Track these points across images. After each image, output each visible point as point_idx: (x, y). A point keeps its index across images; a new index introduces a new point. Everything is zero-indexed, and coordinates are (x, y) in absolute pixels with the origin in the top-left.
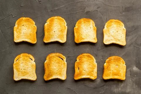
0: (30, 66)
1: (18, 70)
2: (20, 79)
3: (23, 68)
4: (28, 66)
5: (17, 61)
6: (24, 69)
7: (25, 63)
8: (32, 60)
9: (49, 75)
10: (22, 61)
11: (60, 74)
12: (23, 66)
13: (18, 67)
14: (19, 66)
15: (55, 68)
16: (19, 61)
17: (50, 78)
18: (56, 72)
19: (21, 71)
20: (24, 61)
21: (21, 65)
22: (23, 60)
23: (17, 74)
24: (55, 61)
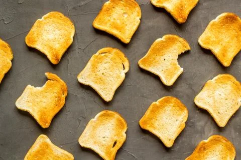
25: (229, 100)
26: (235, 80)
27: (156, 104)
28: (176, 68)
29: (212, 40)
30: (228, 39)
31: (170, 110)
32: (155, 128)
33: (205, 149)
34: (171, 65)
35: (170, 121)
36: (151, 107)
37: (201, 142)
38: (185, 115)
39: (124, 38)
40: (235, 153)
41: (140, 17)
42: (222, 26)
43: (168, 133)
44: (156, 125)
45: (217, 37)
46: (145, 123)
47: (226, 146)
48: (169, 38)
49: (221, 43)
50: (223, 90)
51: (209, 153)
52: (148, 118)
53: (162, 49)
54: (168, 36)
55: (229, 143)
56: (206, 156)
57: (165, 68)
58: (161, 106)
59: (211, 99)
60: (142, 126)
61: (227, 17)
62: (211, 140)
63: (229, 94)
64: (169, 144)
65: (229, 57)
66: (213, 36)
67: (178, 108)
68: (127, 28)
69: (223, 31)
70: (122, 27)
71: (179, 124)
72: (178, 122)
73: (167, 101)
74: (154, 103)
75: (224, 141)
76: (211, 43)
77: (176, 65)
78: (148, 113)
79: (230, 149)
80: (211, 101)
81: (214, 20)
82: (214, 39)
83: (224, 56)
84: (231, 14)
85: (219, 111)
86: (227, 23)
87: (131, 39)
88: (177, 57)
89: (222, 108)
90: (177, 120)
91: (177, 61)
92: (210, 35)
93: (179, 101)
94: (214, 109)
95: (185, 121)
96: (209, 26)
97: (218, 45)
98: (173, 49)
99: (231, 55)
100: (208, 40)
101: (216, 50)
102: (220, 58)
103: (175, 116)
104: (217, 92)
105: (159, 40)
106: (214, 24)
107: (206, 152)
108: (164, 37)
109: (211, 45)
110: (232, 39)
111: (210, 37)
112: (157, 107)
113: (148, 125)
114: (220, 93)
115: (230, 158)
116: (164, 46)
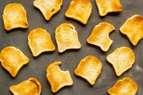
0: (72, 35)
1: (60, 41)
2: (65, 50)
3: (65, 38)
4: (70, 36)
5: (59, 32)
6: (67, 39)
7: (66, 33)
8: (73, 29)
9: (55, 86)
10: (63, 32)
11: (66, 81)
12: (65, 36)
13: (60, 39)
14: (62, 37)
15: (58, 77)
16: (60, 32)
17: (58, 89)
18: (61, 80)
19: (64, 41)
20: (65, 32)
21: (63, 35)
22: (64, 30)
23: (61, 45)
24: (56, 70)
25: (126, 62)
26: (132, 52)
27: (83, 61)
28: (108, 41)
29: (127, 29)
30: (137, 30)
31: (92, 64)
32: (83, 74)
33: (120, 85)
34: (106, 40)
35: (92, 70)
36: (80, 63)
37: (118, 81)
38: (100, 65)
39: (83, 21)
40: (137, 88)
41: (91, 8)
42: (134, 22)
43: (91, 76)
44: (84, 73)
45: (130, 28)
46: (78, 72)
47: (132, 84)
48: (103, 25)
49: (132, 32)
50: (124, 56)
51: (123, 87)
52: (80, 69)
53: (99, 31)
54: (101, 23)
55: (134, 83)
56: (120, 89)
57: (102, 42)
58: (86, 61)
59: (116, 59)
60: (76, 74)
61: (137, 17)
62: (124, 80)
63: (127, 59)
64: (92, 83)
65: (137, 40)
66: (128, 27)
67: (96, 62)
68: (84, 15)
69: (134, 25)
70: (82, 15)
71: (98, 71)
72: (97, 70)
73: (89, 59)
74: (82, 60)
75: (131, 81)
76: (127, 31)
77: (108, 39)
78: (79, 66)
79: (134, 86)
80: (116, 60)
81: (130, 18)
82: (129, 29)
83: (133, 39)
84: (140, 16)
85: (119, 67)
86: (137, 20)
87: (87, 21)
88: (109, 35)
89: (121, 65)
90: (96, 69)
91: (108, 37)
92: (127, 26)
93: (96, 58)
94: (116, 65)
95: (100, 69)
96: (127, 21)
97: (131, 33)
98: (105, 30)
99: (138, 39)
100: (125, 29)
101: (130, 36)
102: (131, 40)
103: (95, 67)
104: (120, 56)
105: (97, 26)
106: (129, 21)
107: (120, 86)
108: (99, 24)
109: (127, 32)
110: (139, 30)
111: (127, 28)
112: (84, 62)
113: (80, 73)
114: (122, 57)
115: (134, 91)
116: (100, 29)
